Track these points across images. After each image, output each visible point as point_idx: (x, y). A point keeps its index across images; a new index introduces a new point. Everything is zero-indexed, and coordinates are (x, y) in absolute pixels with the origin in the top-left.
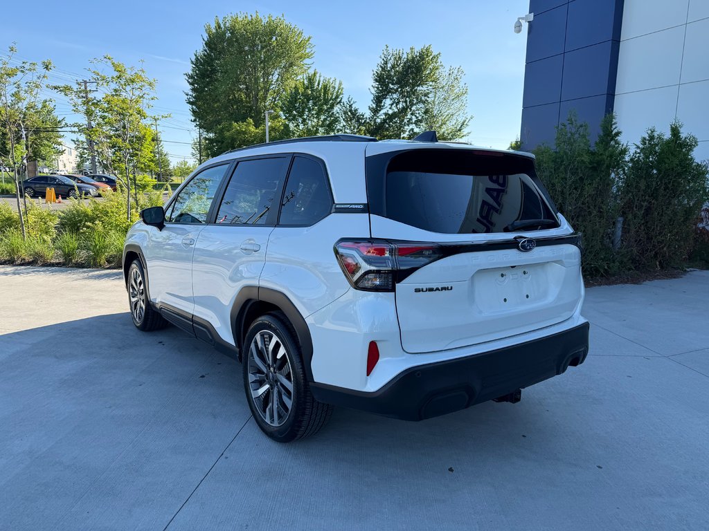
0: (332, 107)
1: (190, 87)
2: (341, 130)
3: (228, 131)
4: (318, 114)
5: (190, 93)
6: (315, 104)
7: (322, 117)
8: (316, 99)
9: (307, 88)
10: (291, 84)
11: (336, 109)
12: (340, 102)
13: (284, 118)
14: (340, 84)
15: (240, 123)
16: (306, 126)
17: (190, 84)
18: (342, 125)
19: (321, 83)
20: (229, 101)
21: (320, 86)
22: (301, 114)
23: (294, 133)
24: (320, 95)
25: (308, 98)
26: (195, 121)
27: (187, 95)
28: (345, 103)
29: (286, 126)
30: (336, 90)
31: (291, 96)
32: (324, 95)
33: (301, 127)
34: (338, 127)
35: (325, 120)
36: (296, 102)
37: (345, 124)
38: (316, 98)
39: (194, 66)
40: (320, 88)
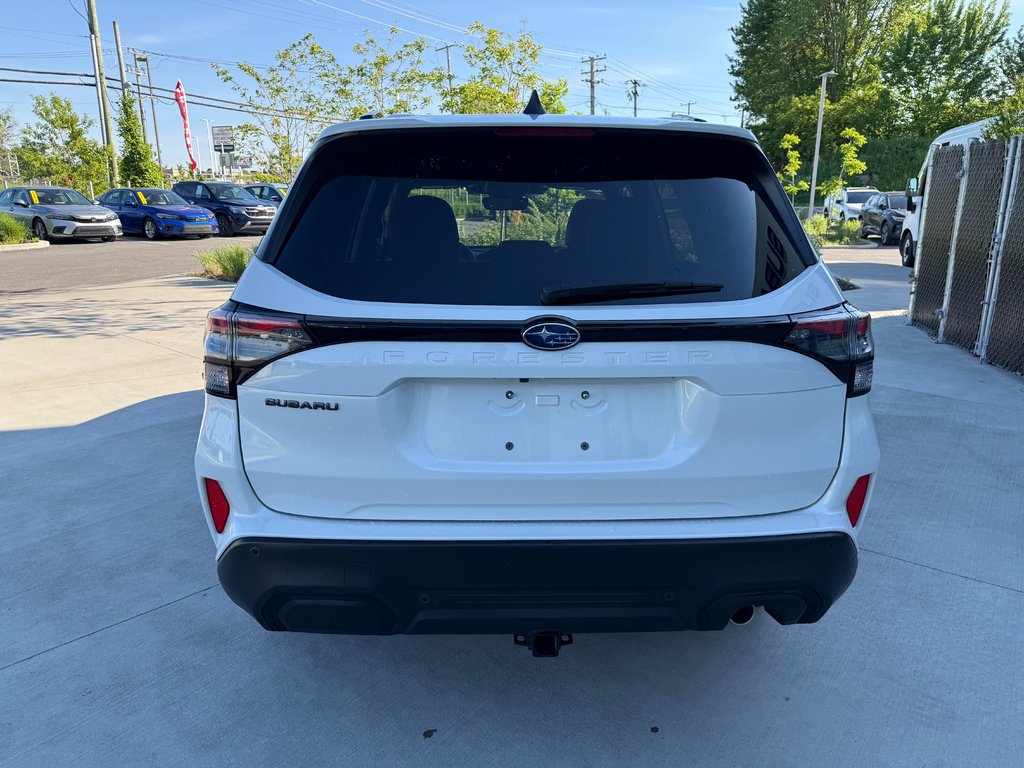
0: (982, 50)
1: (737, 48)
2: (996, 92)
3: (784, 111)
4: (949, 69)
5: (736, 57)
6: (945, 50)
7: (958, 72)
8: (949, 41)
9: (935, 23)
10: (906, 19)
11: (989, 54)
12: (1000, 40)
13: (883, 80)
14: (1005, 7)
15: (805, 97)
16: (924, 91)
17: (739, 43)
18: (998, 82)
19: (963, 11)
20: (794, 63)
21: (962, 17)
22: (916, 70)
23: (897, 106)
24: (959, 32)
25: (933, 41)
26: (736, 99)
27: (731, 60)
28: (1012, 41)
29: (885, 94)
30: (995, 19)
31: (900, 42)
32: (967, 31)
33: (914, 93)
34: (991, 87)
35: (962, 76)
36: (909, 50)
37: (1005, 79)
38: (949, 39)
39: (746, 15)
40: (960, 21)
